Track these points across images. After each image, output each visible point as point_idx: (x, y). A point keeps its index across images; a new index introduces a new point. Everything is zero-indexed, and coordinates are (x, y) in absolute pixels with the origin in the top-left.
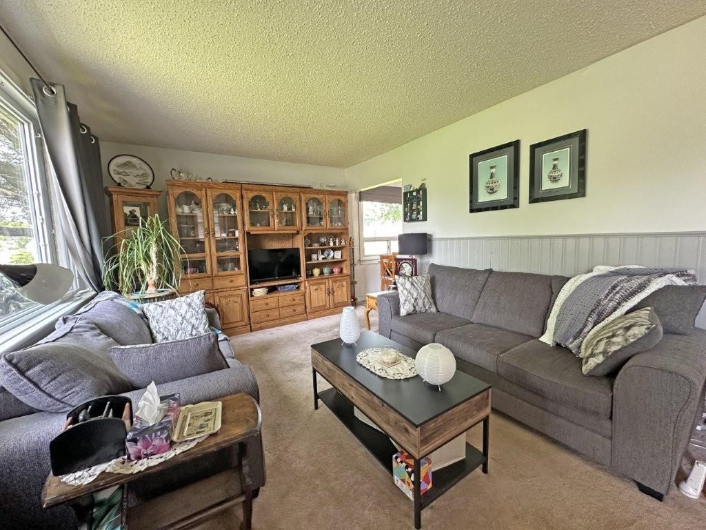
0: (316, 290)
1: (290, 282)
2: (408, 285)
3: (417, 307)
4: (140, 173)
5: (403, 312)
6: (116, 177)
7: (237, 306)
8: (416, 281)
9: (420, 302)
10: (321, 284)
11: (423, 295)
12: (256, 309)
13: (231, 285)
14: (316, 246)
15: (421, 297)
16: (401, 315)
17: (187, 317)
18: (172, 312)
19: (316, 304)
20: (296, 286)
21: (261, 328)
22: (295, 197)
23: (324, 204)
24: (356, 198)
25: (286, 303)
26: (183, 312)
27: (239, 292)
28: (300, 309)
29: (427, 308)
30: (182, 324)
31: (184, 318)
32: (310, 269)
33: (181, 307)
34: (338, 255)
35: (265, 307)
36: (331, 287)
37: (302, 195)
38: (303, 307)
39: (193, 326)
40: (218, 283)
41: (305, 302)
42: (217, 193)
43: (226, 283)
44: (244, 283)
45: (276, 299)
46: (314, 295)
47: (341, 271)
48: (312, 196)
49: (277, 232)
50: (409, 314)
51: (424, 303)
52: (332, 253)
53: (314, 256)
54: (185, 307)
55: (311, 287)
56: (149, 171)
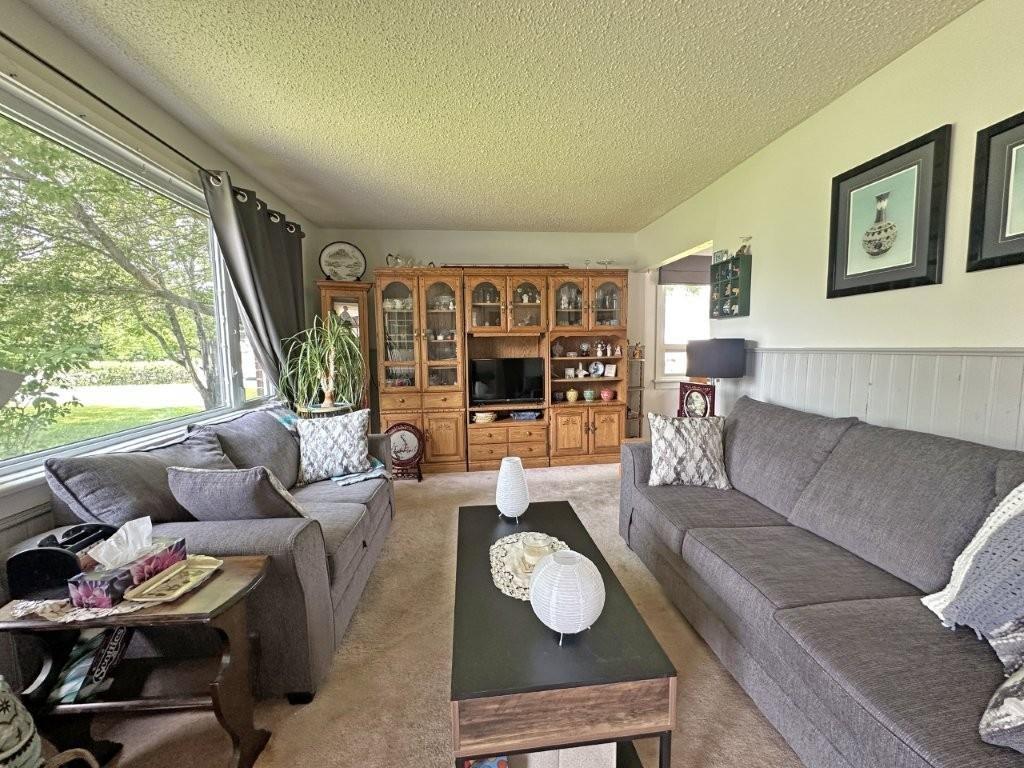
0: (567, 423)
1: (526, 407)
2: (670, 433)
3: (683, 474)
4: (351, 262)
5: (655, 479)
6: (327, 270)
7: (451, 433)
8: (689, 426)
9: (691, 467)
10: (574, 414)
11: (698, 453)
12: (476, 440)
13: (444, 405)
14: (572, 356)
15: (692, 457)
16: (651, 483)
17: (340, 441)
18: (323, 433)
19: (564, 444)
20: (537, 414)
21: (481, 468)
22: (538, 283)
23: (586, 290)
24: (652, 279)
25: (518, 437)
26: (336, 434)
27: (455, 415)
28: (539, 449)
29: (706, 477)
30: (332, 449)
31: (335, 442)
32: (555, 389)
33: (334, 428)
34: (610, 371)
35: (488, 439)
36: (591, 421)
37: (551, 279)
38: (545, 446)
39: (345, 454)
40: (431, 401)
41: (548, 438)
42: (431, 282)
43: (437, 401)
44: (461, 403)
45: (503, 431)
46: (563, 431)
47: (615, 396)
48: (567, 279)
49: (510, 335)
50: (665, 485)
51: (698, 468)
52: (601, 367)
53: (570, 372)
54: (339, 428)
55: (559, 418)
56: (361, 260)
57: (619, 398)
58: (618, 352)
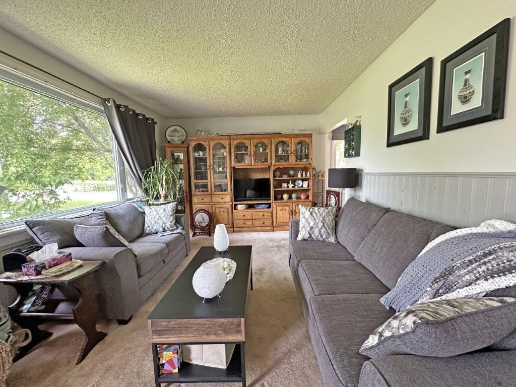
0: (281, 210)
1: (261, 202)
2: (307, 214)
3: (313, 235)
4: (180, 134)
5: (300, 237)
6: (168, 138)
7: (225, 214)
8: (317, 211)
9: (316, 231)
10: (285, 206)
11: (320, 225)
12: (237, 218)
13: (222, 201)
14: (285, 177)
15: (317, 227)
16: (298, 239)
17: (162, 216)
18: (155, 213)
19: (280, 220)
20: (267, 206)
21: (240, 231)
22: (267, 142)
23: (290, 144)
25: (258, 217)
26: (160, 213)
27: (227, 206)
28: (268, 222)
29: (324, 237)
30: (158, 220)
31: (160, 217)
32: (276, 193)
33: (160, 210)
34: (305, 184)
35: (243, 217)
36: (294, 209)
37: (273, 140)
38: (271, 221)
39: (164, 222)
40: (215, 199)
41: (272, 218)
43: (219, 199)
44: (229, 200)
45: (250, 213)
46: (280, 214)
47: (308, 197)
48: (281, 139)
51: (320, 232)
52: (300, 182)
53: (285, 185)
54: (162, 211)
55: (278, 208)
56: (184, 133)
57: (310, 198)
58: (308, 175)
